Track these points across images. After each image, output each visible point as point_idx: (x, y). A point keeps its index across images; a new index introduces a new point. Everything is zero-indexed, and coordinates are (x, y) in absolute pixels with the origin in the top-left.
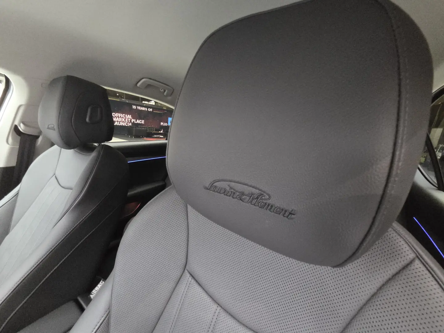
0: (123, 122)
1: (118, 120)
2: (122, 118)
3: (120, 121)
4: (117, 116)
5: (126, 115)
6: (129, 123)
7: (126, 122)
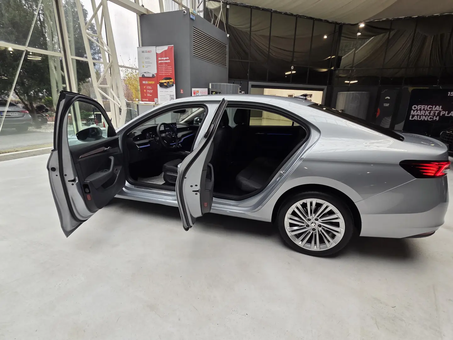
0: (426, 116)
1: (419, 114)
2: (425, 111)
3: (422, 115)
4: (419, 109)
5: (434, 106)
6: (435, 117)
7: (430, 116)
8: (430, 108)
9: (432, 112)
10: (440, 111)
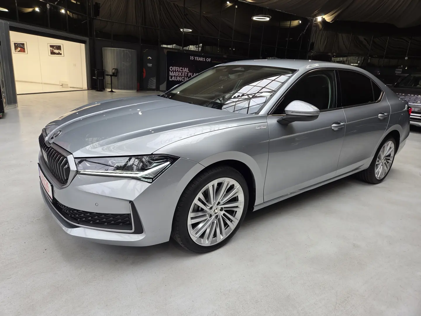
0: (180, 77)
1: (175, 75)
2: (179, 72)
3: (177, 76)
4: (174, 70)
5: (184, 68)
6: (185, 77)
7: (182, 76)
8: (181, 69)
9: (183, 73)
10: (188, 73)
